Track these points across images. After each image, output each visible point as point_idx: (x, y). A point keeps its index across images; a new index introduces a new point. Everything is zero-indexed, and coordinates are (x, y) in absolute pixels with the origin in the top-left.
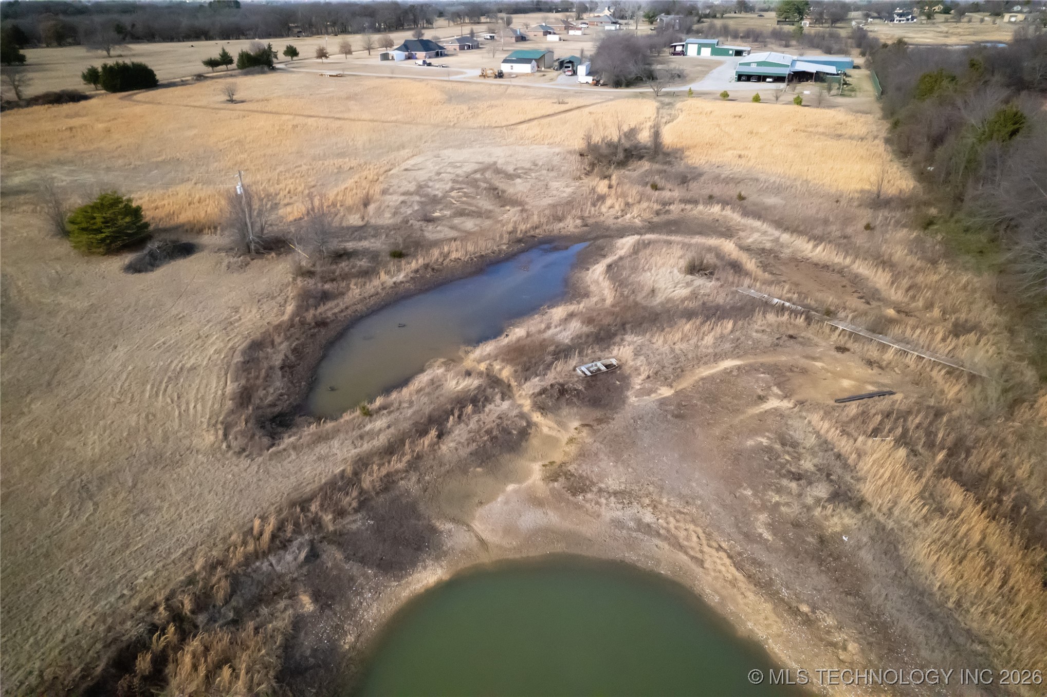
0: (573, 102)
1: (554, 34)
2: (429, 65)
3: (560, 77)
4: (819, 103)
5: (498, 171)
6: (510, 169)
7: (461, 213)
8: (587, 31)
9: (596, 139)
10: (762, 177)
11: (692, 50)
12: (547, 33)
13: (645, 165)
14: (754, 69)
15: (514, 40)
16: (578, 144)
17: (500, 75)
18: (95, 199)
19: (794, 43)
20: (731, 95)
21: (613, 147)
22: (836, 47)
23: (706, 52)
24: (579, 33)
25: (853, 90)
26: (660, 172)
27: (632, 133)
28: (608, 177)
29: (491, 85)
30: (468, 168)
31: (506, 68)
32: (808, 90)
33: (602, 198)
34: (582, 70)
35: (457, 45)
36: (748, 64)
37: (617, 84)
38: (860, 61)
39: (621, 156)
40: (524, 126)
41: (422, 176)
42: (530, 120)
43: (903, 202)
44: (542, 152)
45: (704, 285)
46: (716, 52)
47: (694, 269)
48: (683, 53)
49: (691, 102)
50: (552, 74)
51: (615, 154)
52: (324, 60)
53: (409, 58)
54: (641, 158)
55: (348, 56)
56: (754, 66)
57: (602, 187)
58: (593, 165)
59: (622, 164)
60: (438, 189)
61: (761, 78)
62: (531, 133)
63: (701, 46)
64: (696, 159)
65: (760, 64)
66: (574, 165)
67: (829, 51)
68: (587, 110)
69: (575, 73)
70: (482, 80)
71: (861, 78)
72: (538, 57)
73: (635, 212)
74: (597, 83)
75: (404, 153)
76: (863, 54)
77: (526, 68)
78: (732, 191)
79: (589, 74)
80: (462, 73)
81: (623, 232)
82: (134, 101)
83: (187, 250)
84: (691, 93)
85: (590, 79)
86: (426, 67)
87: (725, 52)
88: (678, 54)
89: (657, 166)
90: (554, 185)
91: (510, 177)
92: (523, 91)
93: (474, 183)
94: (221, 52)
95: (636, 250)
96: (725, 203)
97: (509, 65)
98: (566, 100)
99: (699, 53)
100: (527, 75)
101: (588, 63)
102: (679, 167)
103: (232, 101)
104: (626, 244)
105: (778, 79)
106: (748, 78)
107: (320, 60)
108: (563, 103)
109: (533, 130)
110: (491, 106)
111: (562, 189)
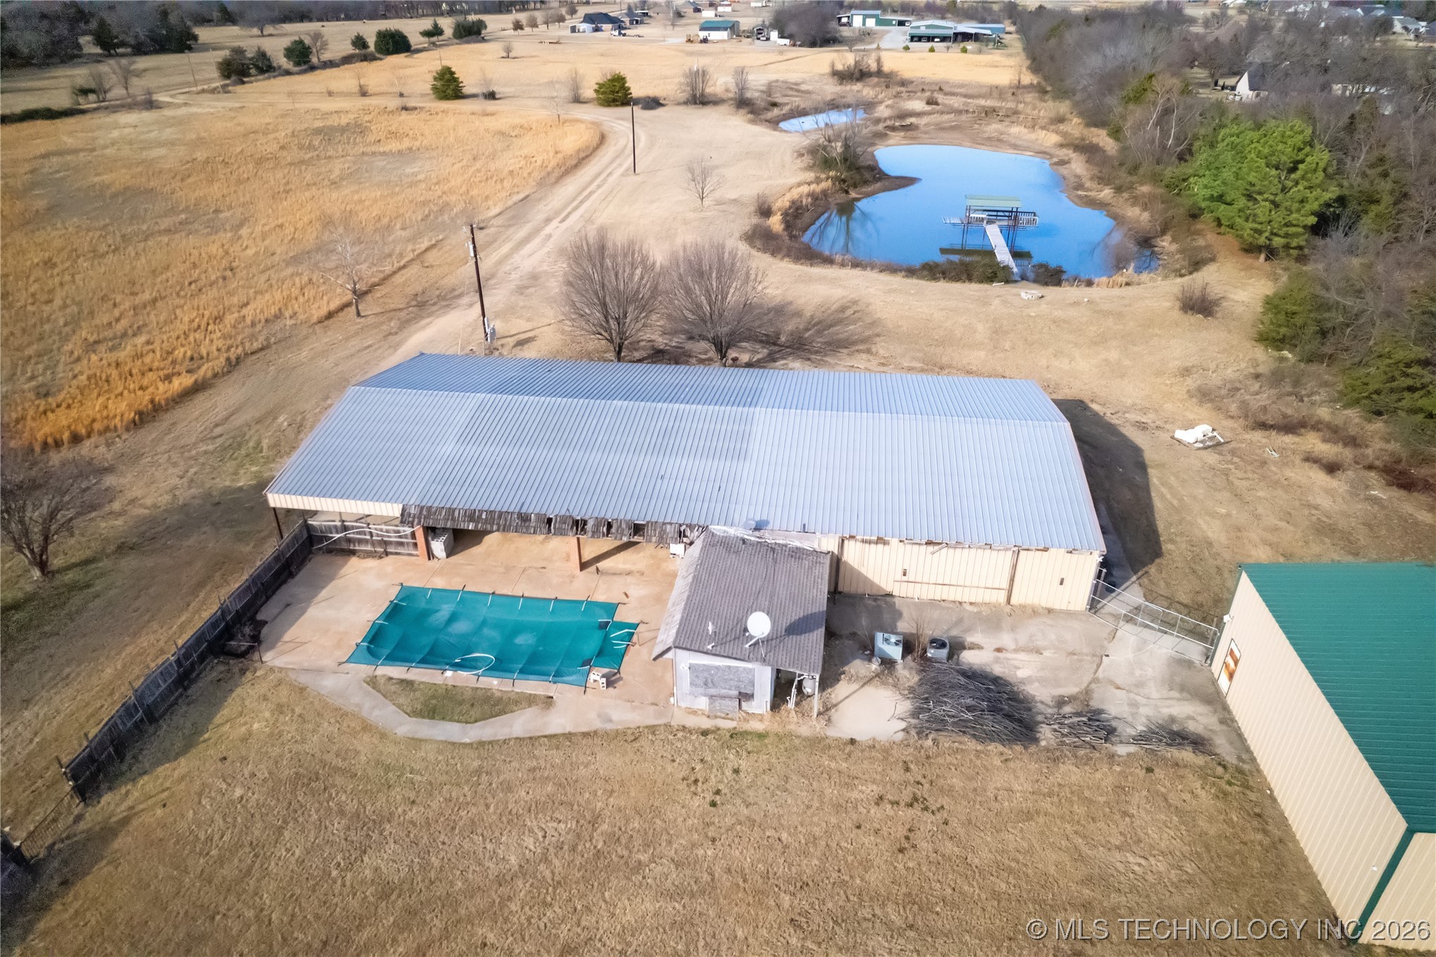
0: (784, 56)
2: (624, 35)
3: (758, 44)
4: (980, 52)
6: (791, 81)
11: (857, 21)
12: (699, 11)
14: (923, 31)
17: (707, 41)
19: (949, 15)
20: (913, 49)
22: (989, 18)
23: (871, 23)
25: (1006, 46)
28: (858, 85)
32: (970, 46)
34: (773, 36)
35: (628, 19)
36: (915, 30)
38: (1012, 28)
39: (857, 75)
43: (1031, 86)
46: (880, 22)
48: (848, 24)
50: (749, 40)
52: (520, 32)
54: (874, 76)
55: (535, 29)
56: (923, 28)
57: (857, 88)
59: (861, 79)
61: (930, 39)
63: (865, 17)
65: (928, 27)
67: (983, 21)
69: (768, 38)
71: (1013, 39)
72: (730, 25)
74: (794, 45)
76: (1014, 23)
79: (782, 38)
80: (663, 41)
83: (661, 105)
84: (879, 48)
85: (786, 42)
86: (625, 37)
87: (888, 23)
88: (844, 25)
90: (826, 88)
91: (797, 84)
97: (706, 32)
99: (864, 24)
100: (725, 41)
101: (774, 30)
105: (945, 38)
106: (919, 39)
107: (516, 33)
111: (831, 89)
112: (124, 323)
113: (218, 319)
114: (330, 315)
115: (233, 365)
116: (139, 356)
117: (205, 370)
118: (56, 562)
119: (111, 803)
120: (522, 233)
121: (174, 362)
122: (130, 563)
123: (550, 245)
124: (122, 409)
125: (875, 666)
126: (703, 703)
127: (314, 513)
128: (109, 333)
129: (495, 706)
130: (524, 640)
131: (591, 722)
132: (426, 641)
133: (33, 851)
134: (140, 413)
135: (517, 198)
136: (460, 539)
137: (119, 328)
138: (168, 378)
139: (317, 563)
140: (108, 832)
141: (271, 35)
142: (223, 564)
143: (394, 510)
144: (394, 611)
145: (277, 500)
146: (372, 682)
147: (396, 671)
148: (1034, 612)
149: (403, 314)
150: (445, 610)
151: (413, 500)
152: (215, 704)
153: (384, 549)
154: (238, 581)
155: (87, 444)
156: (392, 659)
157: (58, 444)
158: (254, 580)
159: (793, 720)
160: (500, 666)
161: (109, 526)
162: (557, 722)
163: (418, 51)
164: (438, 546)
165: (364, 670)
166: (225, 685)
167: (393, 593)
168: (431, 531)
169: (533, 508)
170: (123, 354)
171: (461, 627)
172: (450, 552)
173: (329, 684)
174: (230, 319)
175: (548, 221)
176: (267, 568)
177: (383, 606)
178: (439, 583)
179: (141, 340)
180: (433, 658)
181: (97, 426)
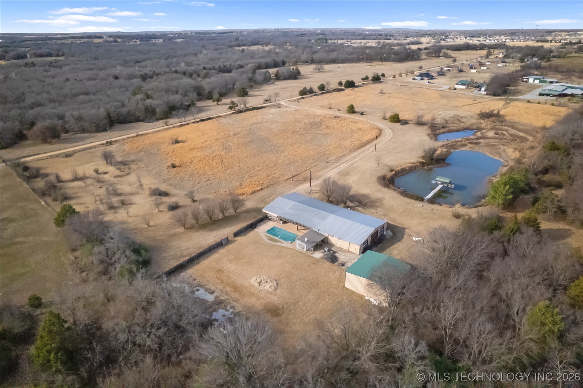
0: (478, 101)
1: (475, 68)
2: (430, 83)
3: (475, 91)
5: (459, 117)
6: (462, 116)
7: (453, 123)
8: (489, 67)
9: (483, 112)
10: (521, 122)
11: (531, 81)
12: (471, 68)
13: (494, 118)
14: (547, 92)
15: (457, 72)
16: (478, 112)
17: (455, 89)
18: (394, 114)
20: (531, 101)
21: (487, 114)
23: (537, 82)
24: (485, 68)
26: (497, 120)
27: (493, 111)
28: (484, 120)
29: (453, 93)
30: (453, 115)
31: (457, 86)
33: (482, 123)
34: (483, 89)
35: (437, 74)
36: (545, 90)
37: (494, 95)
39: (488, 116)
40: (464, 107)
41: (443, 116)
42: (466, 105)
44: (469, 113)
45: (497, 136)
46: (541, 81)
47: (495, 134)
48: (527, 81)
49: (516, 103)
50: (473, 89)
51: (487, 115)
52: (395, 79)
53: (422, 79)
54: (493, 117)
55: (401, 77)
56: (547, 91)
57: (482, 121)
58: (481, 117)
59: (488, 118)
60: (447, 118)
61: (548, 95)
62: (466, 109)
63: (535, 79)
64: (507, 118)
65: (549, 90)
66: (477, 117)
68: (482, 103)
69: (480, 89)
70: (449, 91)
72: (468, 83)
73: (488, 126)
74: (487, 94)
75: (436, 111)
77: (464, 87)
78: (512, 124)
79: (485, 91)
80: (442, 87)
81: (485, 129)
82: (355, 91)
83: (408, 123)
84: (517, 100)
85: (485, 93)
86: (429, 84)
87: (545, 82)
88: (525, 82)
89: (497, 119)
90: (472, 120)
91: (462, 118)
92: (463, 96)
93: (454, 118)
94: (366, 76)
95: (486, 131)
96: (509, 126)
97: (458, 86)
98: (476, 100)
99: (534, 81)
100: (464, 89)
101: (486, 86)
102: (502, 119)
103: (381, 93)
104: (484, 131)
105: (554, 96)
106: (543, 95)
107: (393, 79)
108: (475, 101)
109: (466, 108)
110: (454, 100)
111: (473, 121)
112: (255, 173)
113: (269, 176)
114: (287, 179)
115: (268, 186)
116: (255, 181)
117: (264, 186)
118: (237, 212)
119: (236, 238)
120: (337, 165)
121: (260, 184)
122: (245, 214)
123: (338, 170)
124: (250, 191)
125: (323, 251)
126: (299, 248)
127: (268, 214)
128: (252, 175)
129: (277, 241)
130: (285, 236)
131: (286, 246)
132: (274, 233)
133: (229, 240)
134: (252, 192)
135: (341, 155)
136: (285, 222)
137: (254, 174)
138: (258, 187)
139: (266, 221)
140: (235, 241)
141: (321, 72)
142: (255, 217)
143: (276, 216)
144: (272, 229)
145: (264, 211)
146: (266, 235)
147: (269, 235)
148: (351, 252)
149: (300, 182)
150: (278, 230)
151: (279, 215)
152: (249, 233)
153: (275, 221)
154: (256, 219)
155: (244, 195)
156: (269, 234)
157: (241, 195)
158: (258, 220)
159: (309, 253)
160: (280, 238)
161: (243, 209)
162: (283, 245)
163: (358, 86)
164: (281, 222)
165: (265, 234)
166: (250, 231)
167: (273, 227)
168: (281, 220)
169: (293, 220)
170: (253, 180)
171: (278, 233)
172: (283, 223)
173: (261, 234)
174: (271, 176)
175: (343, 163)
176: (259, 219)
177: (271, 228)
178: (279, 227)
179: (256, 178)
180: (274, 235)
181: (246, 193)
